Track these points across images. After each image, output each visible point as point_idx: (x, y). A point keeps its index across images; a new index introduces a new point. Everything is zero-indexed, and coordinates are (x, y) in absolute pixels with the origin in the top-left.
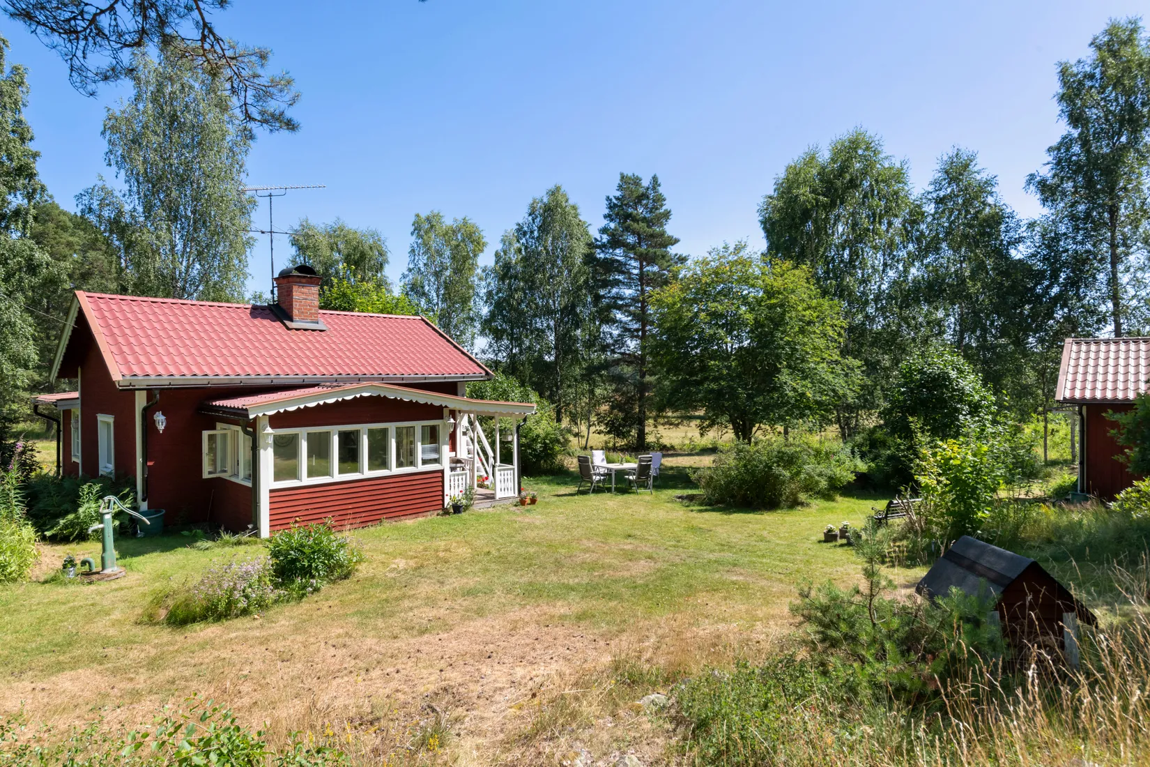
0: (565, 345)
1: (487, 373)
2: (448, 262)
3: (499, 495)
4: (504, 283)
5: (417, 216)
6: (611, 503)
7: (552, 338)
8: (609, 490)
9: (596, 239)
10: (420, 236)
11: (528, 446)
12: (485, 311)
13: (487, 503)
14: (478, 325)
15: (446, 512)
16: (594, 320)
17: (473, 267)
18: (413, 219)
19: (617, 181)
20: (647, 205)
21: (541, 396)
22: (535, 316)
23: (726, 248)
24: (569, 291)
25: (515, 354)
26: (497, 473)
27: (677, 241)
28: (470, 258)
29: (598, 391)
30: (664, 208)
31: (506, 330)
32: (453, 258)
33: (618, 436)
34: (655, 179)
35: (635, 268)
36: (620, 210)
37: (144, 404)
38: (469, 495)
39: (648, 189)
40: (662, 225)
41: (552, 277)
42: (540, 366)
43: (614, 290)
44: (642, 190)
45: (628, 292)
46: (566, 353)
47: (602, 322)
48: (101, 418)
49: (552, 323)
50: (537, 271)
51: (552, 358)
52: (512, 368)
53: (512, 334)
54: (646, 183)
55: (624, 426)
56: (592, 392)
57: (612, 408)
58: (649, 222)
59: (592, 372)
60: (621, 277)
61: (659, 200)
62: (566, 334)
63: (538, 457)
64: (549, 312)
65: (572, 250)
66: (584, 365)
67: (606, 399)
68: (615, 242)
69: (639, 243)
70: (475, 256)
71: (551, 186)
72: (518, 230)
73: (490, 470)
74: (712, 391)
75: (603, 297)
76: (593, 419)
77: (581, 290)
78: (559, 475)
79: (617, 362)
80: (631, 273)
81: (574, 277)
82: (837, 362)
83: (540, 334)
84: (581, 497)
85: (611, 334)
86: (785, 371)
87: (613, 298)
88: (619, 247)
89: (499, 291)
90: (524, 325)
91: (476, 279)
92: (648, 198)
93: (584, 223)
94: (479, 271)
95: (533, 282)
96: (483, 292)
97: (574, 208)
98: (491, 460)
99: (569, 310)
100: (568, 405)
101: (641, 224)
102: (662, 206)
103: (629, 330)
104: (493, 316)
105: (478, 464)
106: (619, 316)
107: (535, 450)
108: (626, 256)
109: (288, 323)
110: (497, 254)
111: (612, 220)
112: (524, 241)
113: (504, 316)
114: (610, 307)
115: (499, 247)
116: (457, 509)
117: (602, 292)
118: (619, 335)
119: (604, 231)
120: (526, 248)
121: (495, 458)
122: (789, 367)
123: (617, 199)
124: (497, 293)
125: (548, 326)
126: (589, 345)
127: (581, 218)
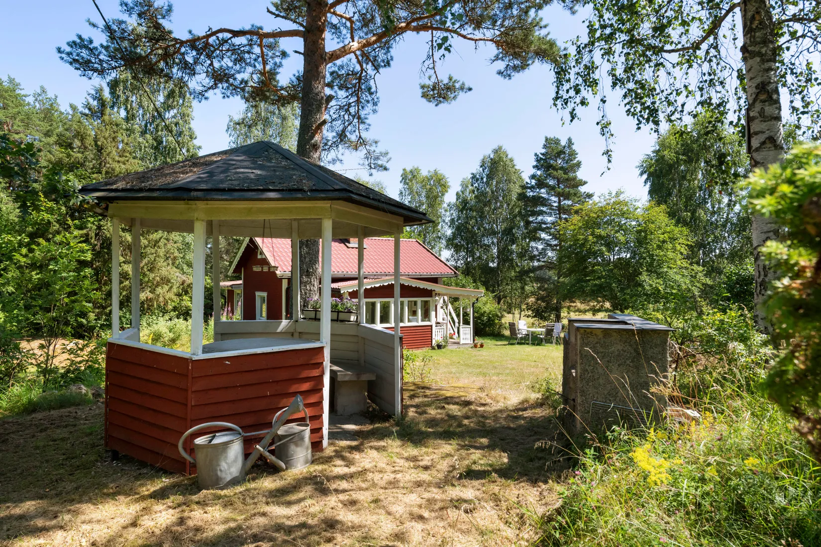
0: (504, 256)
1: (455, 273)
2: (424, 199)
3: (462, 342)
4: (462, 213)
5: (404, 170)
6: (528, 349)
7: (495, 251)
8: (528, 344)
9: (527, 183)
10: (405, 183)
11: (479, 318)
12: (449, 232)
13: (456, 346)
14: (444, 242)
15: (433, 348)
16: (525, 238)
17: (442, 201)
18: (401, 172)
19: (543, 142)
20: (564, 158)
21: (487, 289)
22: (483, 236)
23: (610, 193)
24: (507, 219)
25: (470, 262)
26: (461, 330)
27: (585, 183)
28: (439, 197)
29: (527, 288)
30: (577, 159)
31: (463, 245)
32: (427, 197)
33: (541, 319)
34: (570, 140)
35: (555, 202)
36: (544, 163)
37: (287, 286)
38: (445, 339)
39: (564, 147)
40: (575, 172)
41: (495, 209)
42: (486, 270)
43: (540, 218)
44: (560, 148)
45: (549, 219)
46: (505, 261)
47: (530, 240)
48: (258, 294)
49: (495, 240)
50: (485, 205)
51: (495, 265)
52: (467, 271)
53: (467, 248)
54: (563, 142)
55: (545, 312)
56: (523, 288)
57: (538, 299)
58: (565, 171)
59: (523, 275)
60: (544, 209)
61: (573, 154)
62: (505, 248)
63: (485, 325)
64: (494, 233)
65: (510, 191)
66: (518, 269)
67: (533, 293)
68: (541, 184)
69: (558, 185)
70: (443, 195)
71: (495, 147)
72: (473, 178)
73: (456, 330)
74: (596, 285)
75: (532, 222)
76: (524, 307)
77: (516, 217)
78: (498, 336)
79: (540, 268)
80: (552, 206)
81: (512, 208)
82: (686, 268)
83: (487, 248)
84: (510, 346)
85: (537, 248)
86: (645, 273)
87: (539, 223)
88: (543, 188)
89: (459, 218)
90: (476, 242)
91: (443, 211)
92: (564, 153)
93: (519, 170)
94: (445, 205)
95: (483, 213)
96: (448, 219)
97: (511, 160)
98: (457, 324)
99: (508, 232)
100: (506, 297)
101: (560, 172)
102: (575, 158)
103: (550, 245)
104: (454, 235)
105: (449, 326)
106: (543, 235)
107: (483, 321)
108: (548, 194)
109: (347, 244)
110: (457, 194)
111: (538, 169)
112: (476, 185)
113: (462, 236)
114: (536, 230)
115: (459, 189)
116: (439, 347)
117: (531, 219)
118: (543, 249)
119: (533, 177)
120: (478, 189)
121: (459, 323)
122: (647, 270)
123: (543, 154)
124: (458, 220)
125: (493, 243)
126: (521, 256)
127: (516, 167)
